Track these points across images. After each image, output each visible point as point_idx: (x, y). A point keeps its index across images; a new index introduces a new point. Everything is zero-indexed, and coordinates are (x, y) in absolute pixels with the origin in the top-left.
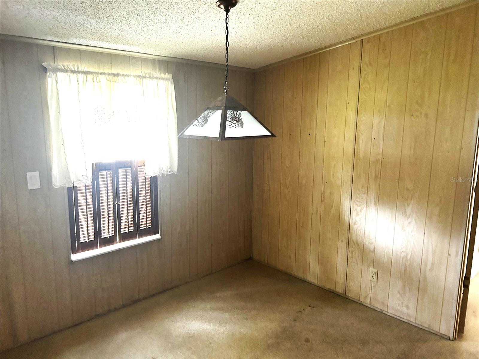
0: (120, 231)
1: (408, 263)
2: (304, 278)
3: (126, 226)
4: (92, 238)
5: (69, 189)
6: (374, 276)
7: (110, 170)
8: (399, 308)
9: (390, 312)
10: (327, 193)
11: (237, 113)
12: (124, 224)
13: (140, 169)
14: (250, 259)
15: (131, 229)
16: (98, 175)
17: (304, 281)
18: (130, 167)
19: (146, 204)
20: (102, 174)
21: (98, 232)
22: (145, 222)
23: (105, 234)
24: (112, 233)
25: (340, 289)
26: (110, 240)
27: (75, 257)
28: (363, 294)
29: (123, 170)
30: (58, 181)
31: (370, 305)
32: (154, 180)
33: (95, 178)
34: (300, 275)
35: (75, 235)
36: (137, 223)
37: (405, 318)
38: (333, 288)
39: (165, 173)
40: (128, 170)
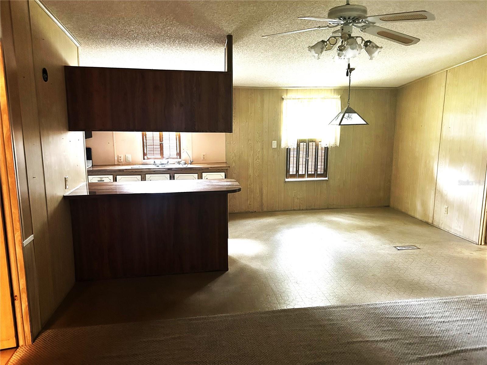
0: (308, 172)
1: (461, 201)
2: (414, 216)
3: (311, 170)
4: (295, 173)
5: (287, 149)
6: (446, 210)
7: (305, 142)
8: (456, 228)
9: (452, 232)
10: (428, 162)
11: (350, 114)
12: (310, 169)
13: (320, 143)
14: (389, 206)
15: (313, 173)
16: (300, 144)
17: (413, 217)
18: (315, 142)
19: (321, 161)
20: (302, 144)
21: (297, 171)
22: (320, 171)
23: (300, 173)
24: (304, 173)
25: (430, 221)
26: (302, 176)
27: (287, 180)
28: (441, 222)
29: (311, 143)
30: (283, 145)
31: (444, 228)
32: (327, 149)
33: (298, 146)
34: (413, 215)
35: (288, 171)
36: (316, 170)
37: (458, 234)
38: (427, 220)
39: (332, 146)
40: (314, 143)
